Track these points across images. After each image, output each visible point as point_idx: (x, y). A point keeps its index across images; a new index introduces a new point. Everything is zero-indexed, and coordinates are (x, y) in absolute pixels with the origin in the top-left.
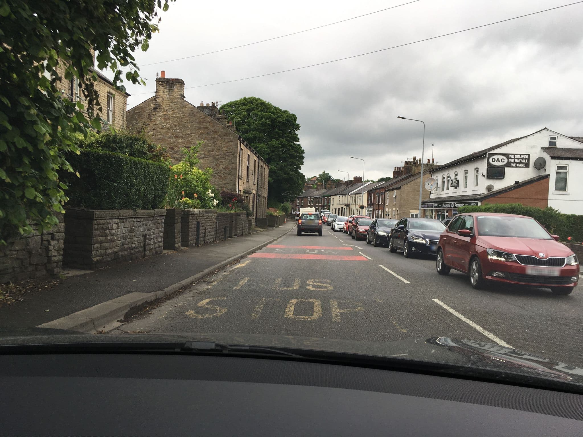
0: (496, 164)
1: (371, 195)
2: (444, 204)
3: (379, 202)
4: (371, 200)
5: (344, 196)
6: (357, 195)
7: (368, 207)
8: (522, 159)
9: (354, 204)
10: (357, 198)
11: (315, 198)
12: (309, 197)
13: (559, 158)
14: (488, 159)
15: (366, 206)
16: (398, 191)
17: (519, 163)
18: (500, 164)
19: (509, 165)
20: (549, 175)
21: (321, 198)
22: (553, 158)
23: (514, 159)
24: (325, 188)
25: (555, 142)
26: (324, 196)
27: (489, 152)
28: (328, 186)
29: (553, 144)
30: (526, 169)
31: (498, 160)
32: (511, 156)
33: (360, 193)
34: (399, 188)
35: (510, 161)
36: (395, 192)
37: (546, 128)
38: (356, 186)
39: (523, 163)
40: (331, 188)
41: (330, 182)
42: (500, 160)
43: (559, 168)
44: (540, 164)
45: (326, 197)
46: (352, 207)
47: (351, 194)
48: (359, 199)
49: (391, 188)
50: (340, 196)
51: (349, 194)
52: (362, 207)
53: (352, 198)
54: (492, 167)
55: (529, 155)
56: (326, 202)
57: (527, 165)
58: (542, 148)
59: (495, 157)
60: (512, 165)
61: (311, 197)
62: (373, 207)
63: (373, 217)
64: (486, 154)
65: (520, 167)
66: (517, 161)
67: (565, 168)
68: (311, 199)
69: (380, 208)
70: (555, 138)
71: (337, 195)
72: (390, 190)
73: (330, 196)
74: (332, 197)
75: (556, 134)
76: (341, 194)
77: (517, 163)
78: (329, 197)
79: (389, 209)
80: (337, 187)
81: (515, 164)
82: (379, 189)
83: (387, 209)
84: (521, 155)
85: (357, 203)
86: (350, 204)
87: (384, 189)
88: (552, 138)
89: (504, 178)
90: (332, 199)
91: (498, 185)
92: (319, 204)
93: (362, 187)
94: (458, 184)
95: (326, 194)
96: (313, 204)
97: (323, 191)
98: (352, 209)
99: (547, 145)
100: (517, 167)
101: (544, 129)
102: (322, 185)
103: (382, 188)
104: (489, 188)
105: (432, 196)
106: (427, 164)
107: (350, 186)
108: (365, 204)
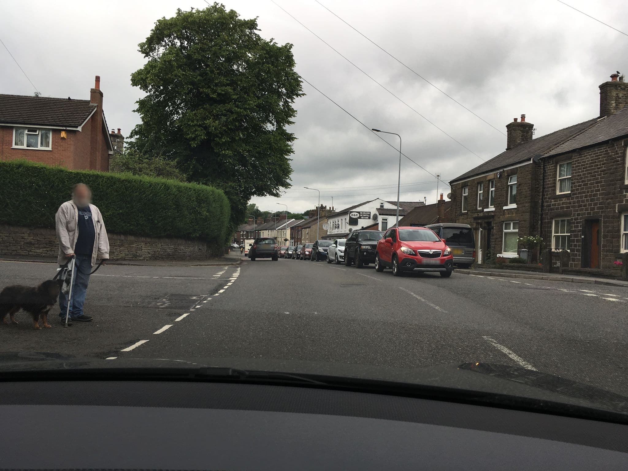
0: (353, 217)
1: (293, 231)
2: (332, 238)
3: (298, 237)
4: (293, 234)
5: (272, 231)
6: (282, 230)
7: (290, 240)
8: (367, 214)
9: (280, 237)
10: (282, 232)
11: (247, 232)
12: (242, 231)
13: (383, 215)
14: (350, 214)
15: (289, 239)
16: (310, 229)
17: (365, 217)
18: (356, 217)
19: (360, 218)
20: (378, 223)
21: (253, 232)
22: (380, 214)
23: (363, 214)
24: (256, 223)
25: (383, 206)
26: (255, 231)
27: (350, 211)
28: (258, 222)
29: (382, 206)
30: (369, 220)
31: (355, 215)
32: (361, 213)
33: (284, 228)
34: (310, 227)
35: (361, 215)
36: (308, 229)
37: (378, 198)
38: (282, 223)
39: (367, 217)
40: (261, 223)
41: (260, 219)
42: (356, 215)
43: (383, 219)
44: (375, 217)
45: (257, 232)
46: (279, 239)
47: (278, 229)
48: (284, 233)
49: (306, 226)
50: (269, 231)
51: (276, 229)
52: (286, 240)
53: (279, 232)
54: (351, 219)
55: (370, 212)
56: (257, 235)
57: (369, 218)
58: (377, 209)
59: (353, 213)
60: (362, 217)
61: (243, 231)
62: (294, 240)
63: (294, 246)
64: (348, 212)
65: (366, 219)
66: (364, 215)
67: (386, 220)
68: (243, 233)
69: (299, 241)
70: (383, 204)
71: (266, 230)
72: (305, 228)
73: (261, 230)
74: (262, 232)
75: (383, 202)
76: (269, 229)
77: (364, 217)
78: (260, 232)
79: (304, 241)
80: (267, 223)
81: (363, 217)
82: (298, 227)
83: (303, 242)
84: (366, 212)
85: (282, 236)
86: (277, 237)
87: (301, 227)
88: (381, 204)
89: (358, 224)
90: (262, 233)
91: (354, 228)
92: (251, 237)
93: (285, 224)
94: (339, 227)
95: (257, 229)
96: (245, 238)
97: (255, 226)
98: (279, 241)
99: (379, 207)
100: (364, 219)
101: (377, 199)
102: (253, 221)
103: (300, 226)
104: (350, 230)
105: (328, 233)
106: (329, 210)
107: (277, 221)
108: (288, 237)
